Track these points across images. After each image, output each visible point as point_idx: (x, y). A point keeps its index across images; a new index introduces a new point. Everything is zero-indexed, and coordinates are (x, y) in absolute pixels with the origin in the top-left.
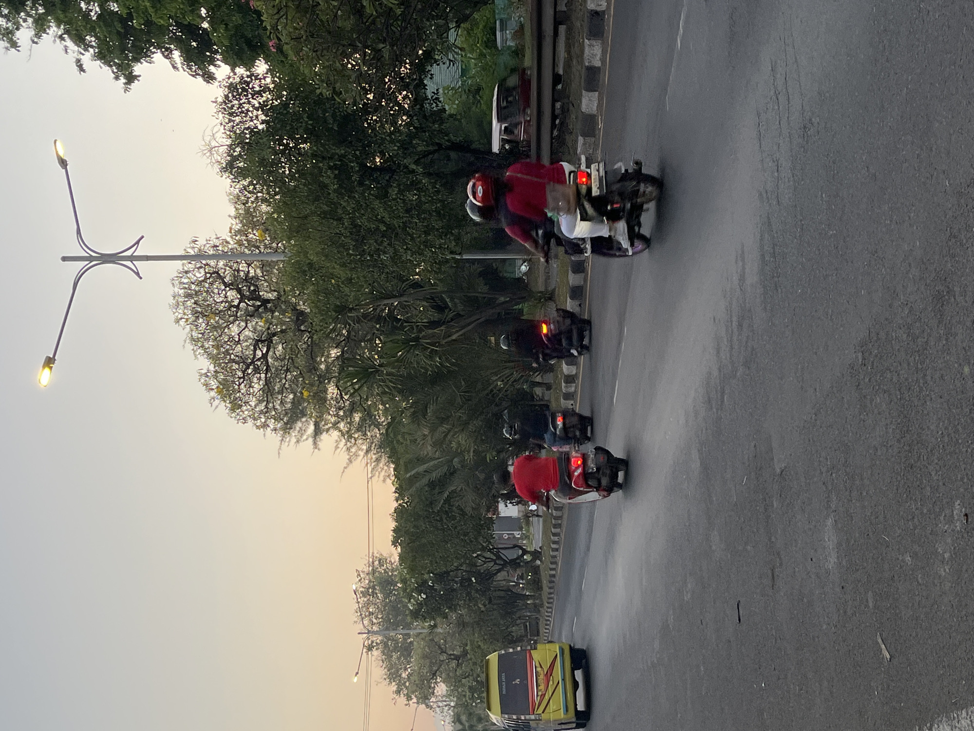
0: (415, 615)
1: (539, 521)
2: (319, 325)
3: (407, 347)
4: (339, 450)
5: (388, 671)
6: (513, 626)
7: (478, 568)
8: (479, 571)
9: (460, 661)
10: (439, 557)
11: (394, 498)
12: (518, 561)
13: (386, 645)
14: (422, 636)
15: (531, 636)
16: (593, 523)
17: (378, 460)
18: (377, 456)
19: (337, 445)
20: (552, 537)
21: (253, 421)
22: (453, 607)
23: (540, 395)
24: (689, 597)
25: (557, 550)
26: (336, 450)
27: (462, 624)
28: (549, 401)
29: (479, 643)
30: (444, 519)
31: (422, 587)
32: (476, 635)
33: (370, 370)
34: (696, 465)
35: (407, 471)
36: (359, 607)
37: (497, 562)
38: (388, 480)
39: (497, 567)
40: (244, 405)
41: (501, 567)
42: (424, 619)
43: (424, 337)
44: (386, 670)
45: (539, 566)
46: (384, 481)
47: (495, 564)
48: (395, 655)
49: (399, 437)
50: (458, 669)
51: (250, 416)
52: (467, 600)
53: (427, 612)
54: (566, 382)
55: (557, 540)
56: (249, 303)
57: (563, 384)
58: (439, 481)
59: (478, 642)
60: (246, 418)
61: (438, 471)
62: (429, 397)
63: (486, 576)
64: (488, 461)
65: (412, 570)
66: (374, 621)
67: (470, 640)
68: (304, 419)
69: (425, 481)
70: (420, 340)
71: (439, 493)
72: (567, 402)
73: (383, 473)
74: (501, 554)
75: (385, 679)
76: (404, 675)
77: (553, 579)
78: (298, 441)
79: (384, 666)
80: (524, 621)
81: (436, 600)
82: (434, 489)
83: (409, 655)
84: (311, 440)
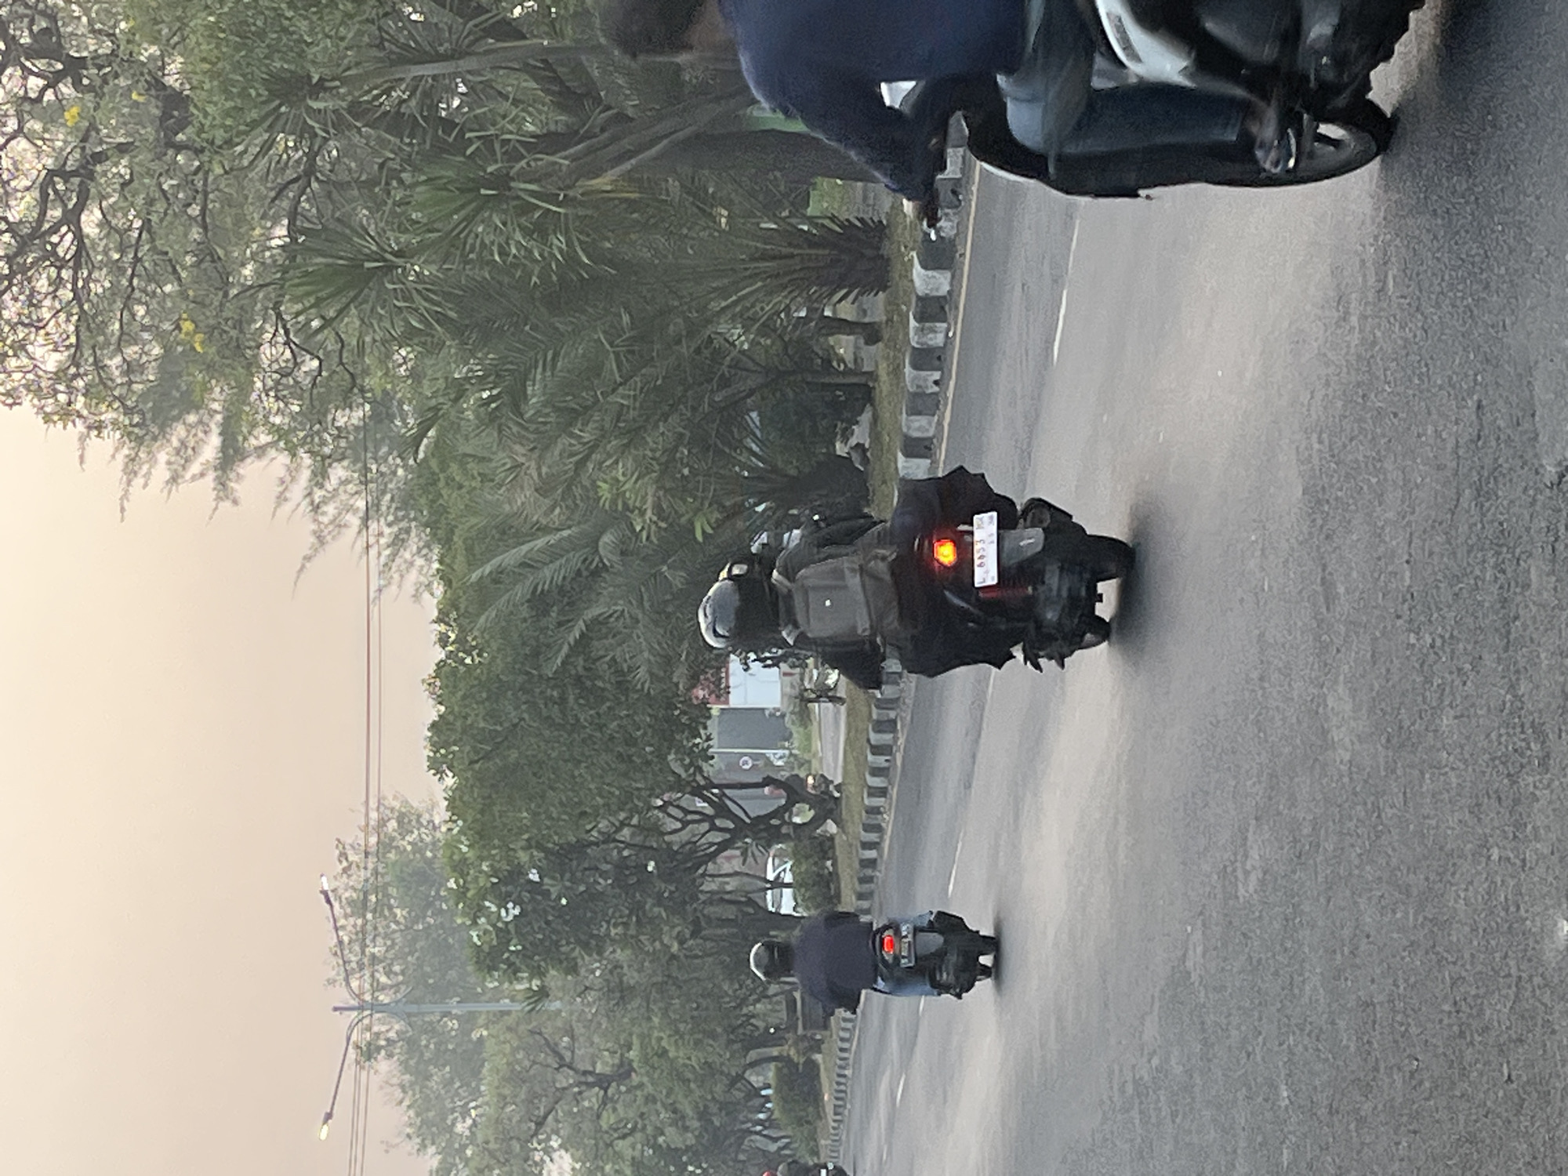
0: (489, 960)
1: (837, 713)
2: (223, 126)
3: (470, 202)
4: (287, 507)
5: (418, 1115)
6: (758, 1001)
7: (667, 838)
8: (669, 844)
9: (610, 1092)
10: (556, 802)
11: (434, 638)
12: (774, 822)
13: (412, 1044)
14: (509, 1020)
15: (805, 1028)
16: (983, 709)
17: (398, 542)
18: (395, 529)
19: (282, 493)
20: (870, 757)
21: (36, 401)
22: (593, 942)
23: (849, 358)
24: (1251, 889)
25: (883, 792)
26: (278, 505)
27: (619, 992)
28: (870, 374)
29: (664, 1043)
30: (571, 698)
31: (509, 884)
32: (656, 1020)
33: (368, 265)
34: (1290, 493)
35: (473, 563)
36: (341, 942)
37: (718, 822)
38: (426, 595)
39: (717, 837)
40: (11, 353)
41: (728, 836)
42: (513, 972)
43: (523, 176)
44: (411, 1113)
45: (832, 838)
46: (416, 597)
47: (713, 828)
48: (437, 1076)
49: (454, 467)
50: (605, 1114)
51: (27, 387)
52: (632, 926)
53: (524, 954)
54: (921, 318)
55: (886, 765)
56: (28, 64)
57: (913, 323)
58: (561, 590)
59: (660, 1039)
60: (15, 389)
61: (558, 563)
62: (532, 354)
63: (686, 862)
64: (699, 537)
65: (481, 834)
66: (383, 979)
67: (639, 1036)
68: (192, 418)
69: (521, 591)
70: (513, 184)
71: (560, 624)
72: (923, 373)
73: (413, 576)
74: (728, 803)
75: (409, 1136)
76: (462, 1127)
77: (869, 872)
78: (174, 479)
79: (407, 1103)
80: (787, 987)
81: (548, 923)
82: (546, 613)
83: (476, 1073)
84: (211, 476)
